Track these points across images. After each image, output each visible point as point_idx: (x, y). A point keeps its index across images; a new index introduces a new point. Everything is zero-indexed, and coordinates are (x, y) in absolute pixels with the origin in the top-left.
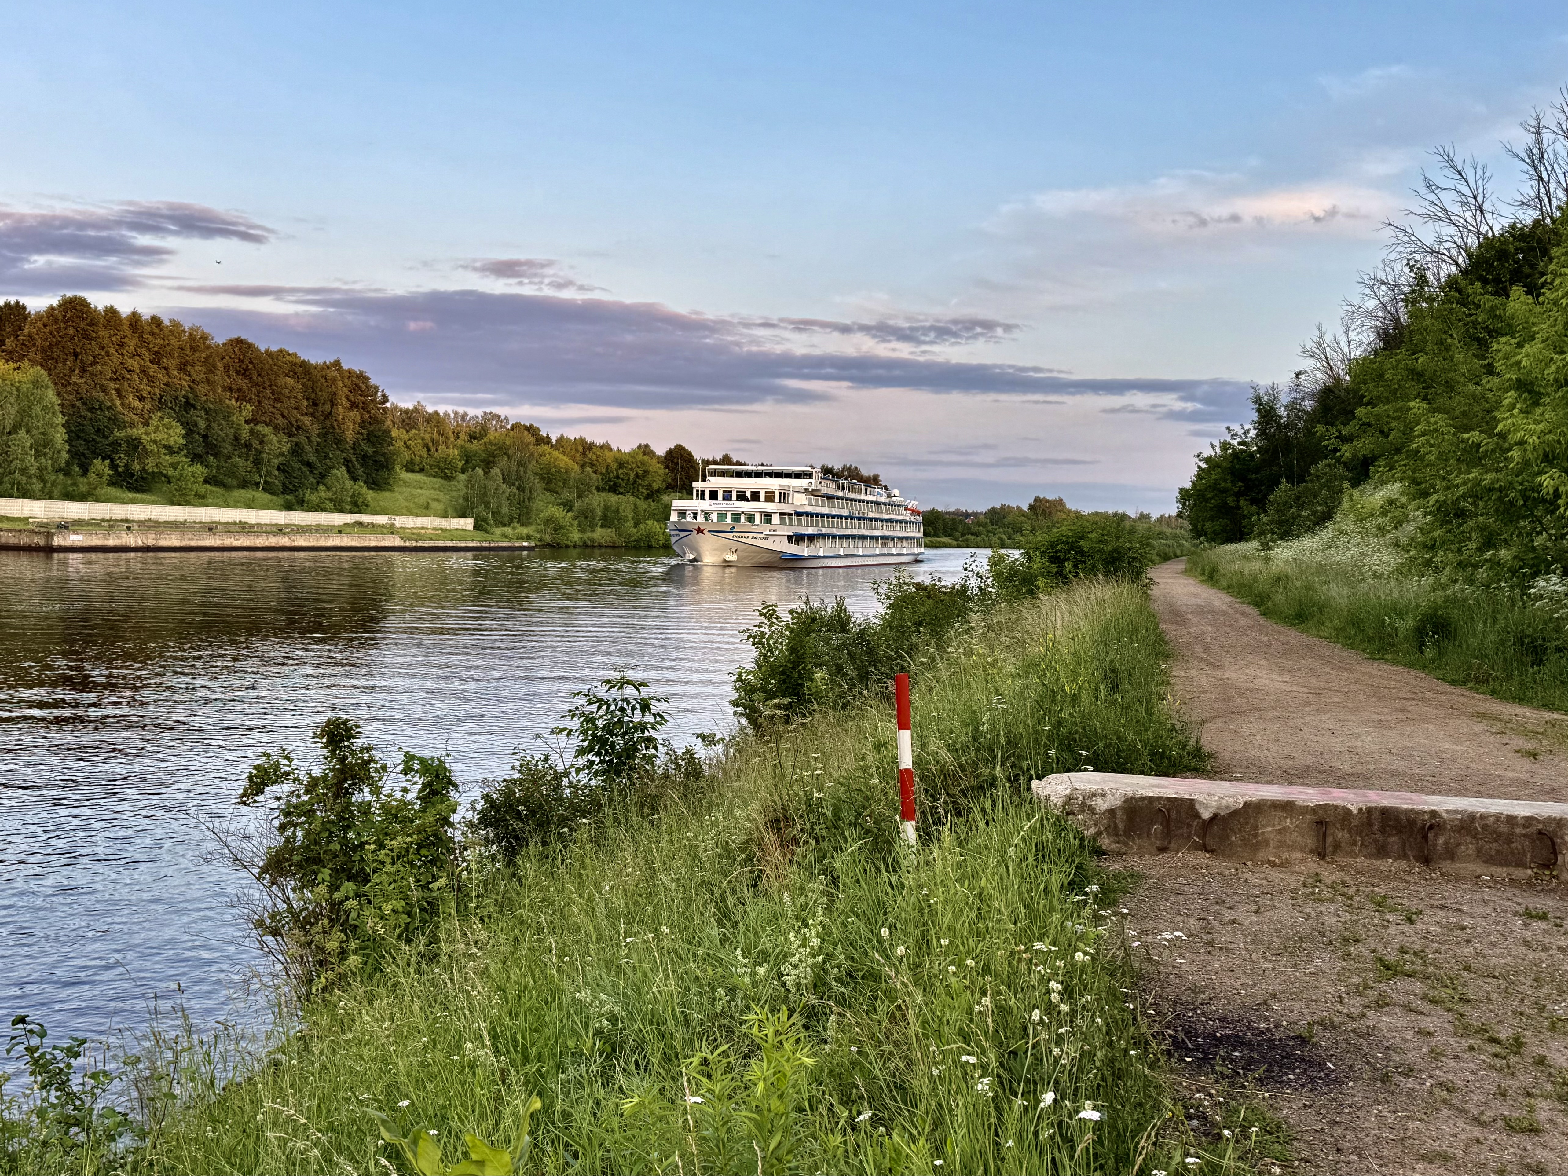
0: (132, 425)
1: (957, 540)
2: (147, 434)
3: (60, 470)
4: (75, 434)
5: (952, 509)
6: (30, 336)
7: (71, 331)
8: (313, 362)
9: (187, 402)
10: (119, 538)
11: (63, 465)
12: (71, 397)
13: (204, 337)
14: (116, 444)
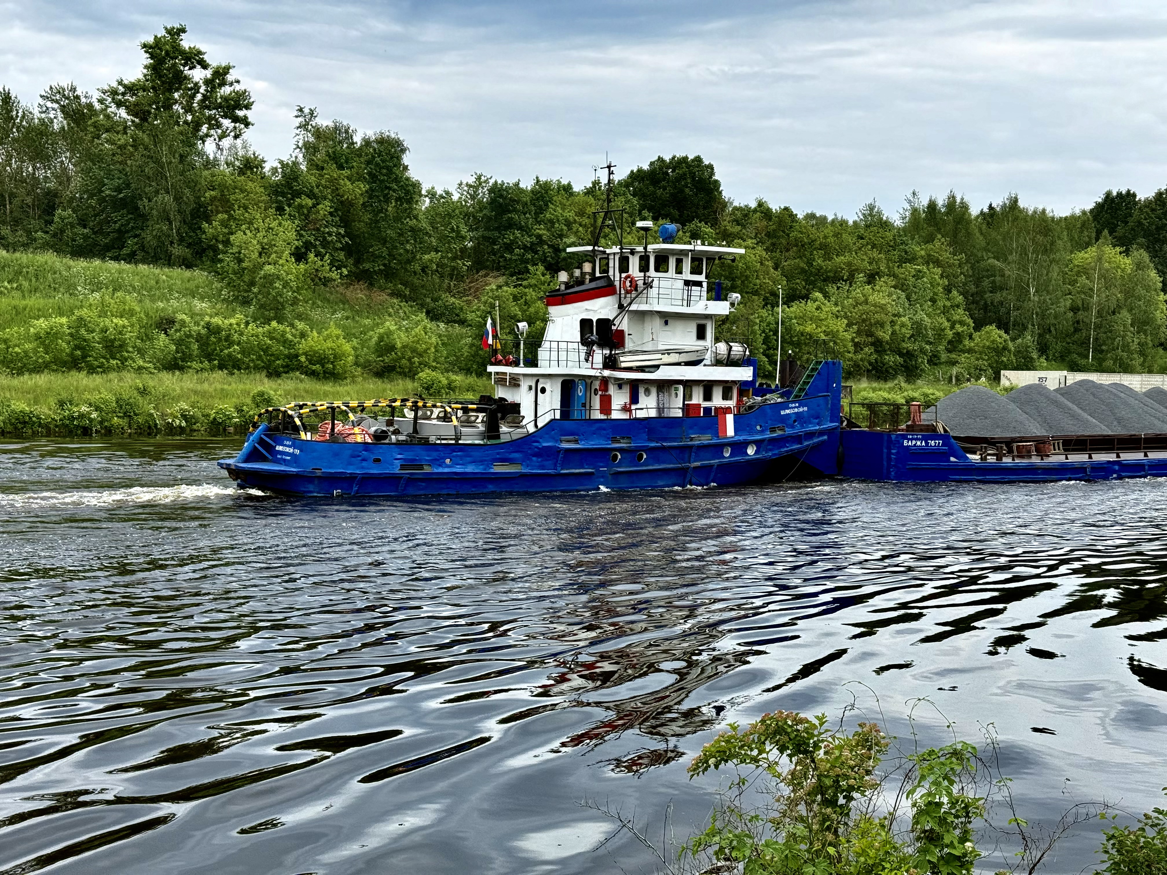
6: (1138, 221)
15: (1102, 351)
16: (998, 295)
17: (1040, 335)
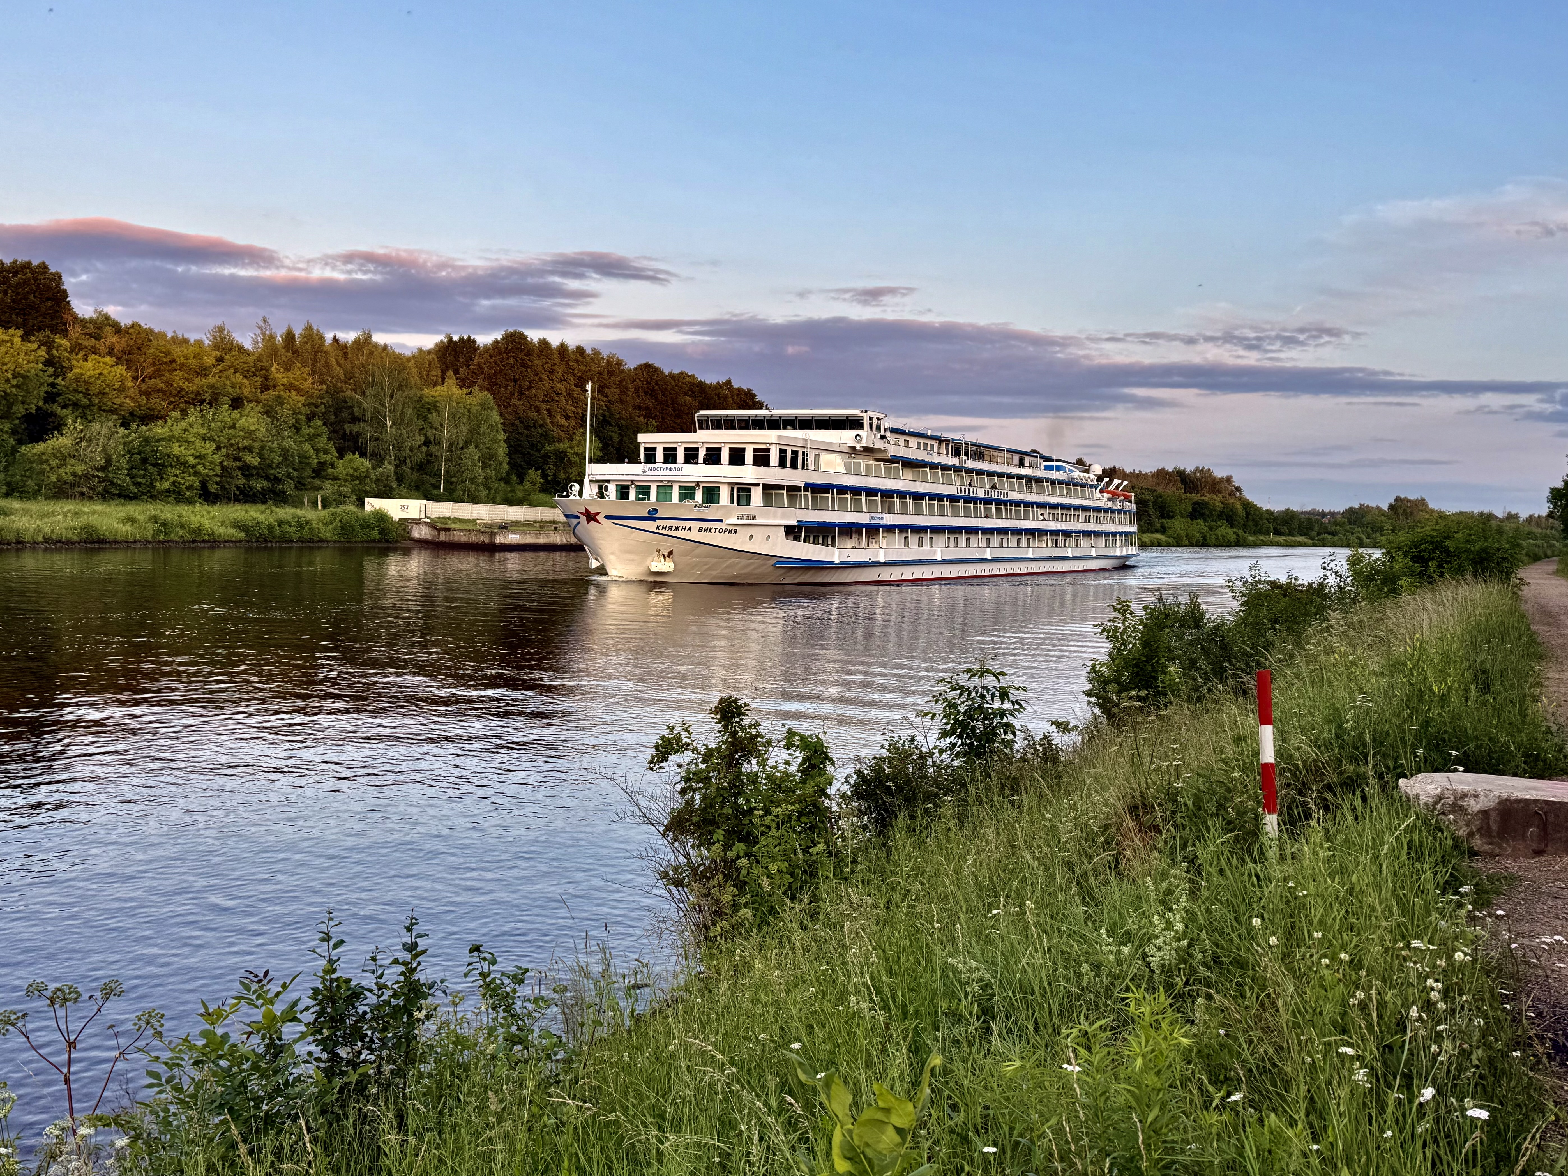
0: (560, 440)
1: (1313, 539)
2: (571, 447)
3: (502, 479)
4: (514, 448)
5: (1309, 509)
6: (479, 365)
7: (512, 361)
8: (708, 382)
9: (604, 420)
10: (548, 537)
11: (504, 475)
12: (511, 417)
13: (619, 363)
14: (546, 456)
15: (452, 483)
16: (357, 426)
17: (397, 466)
